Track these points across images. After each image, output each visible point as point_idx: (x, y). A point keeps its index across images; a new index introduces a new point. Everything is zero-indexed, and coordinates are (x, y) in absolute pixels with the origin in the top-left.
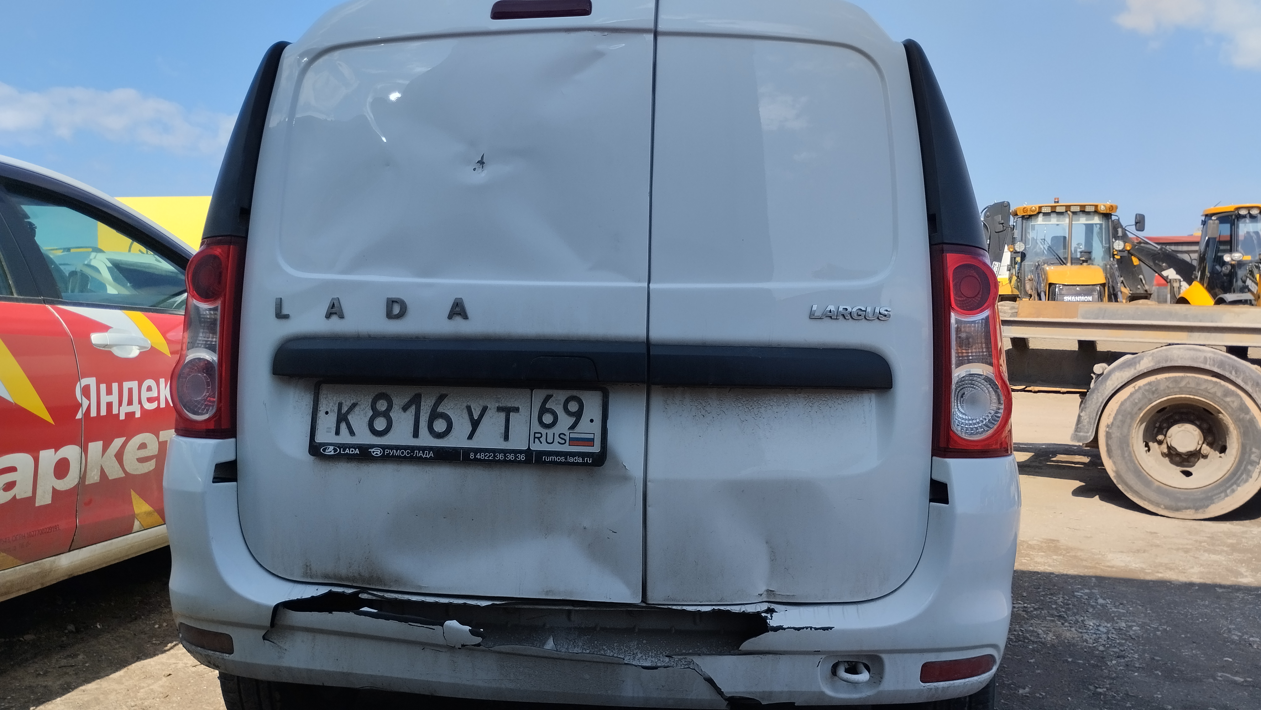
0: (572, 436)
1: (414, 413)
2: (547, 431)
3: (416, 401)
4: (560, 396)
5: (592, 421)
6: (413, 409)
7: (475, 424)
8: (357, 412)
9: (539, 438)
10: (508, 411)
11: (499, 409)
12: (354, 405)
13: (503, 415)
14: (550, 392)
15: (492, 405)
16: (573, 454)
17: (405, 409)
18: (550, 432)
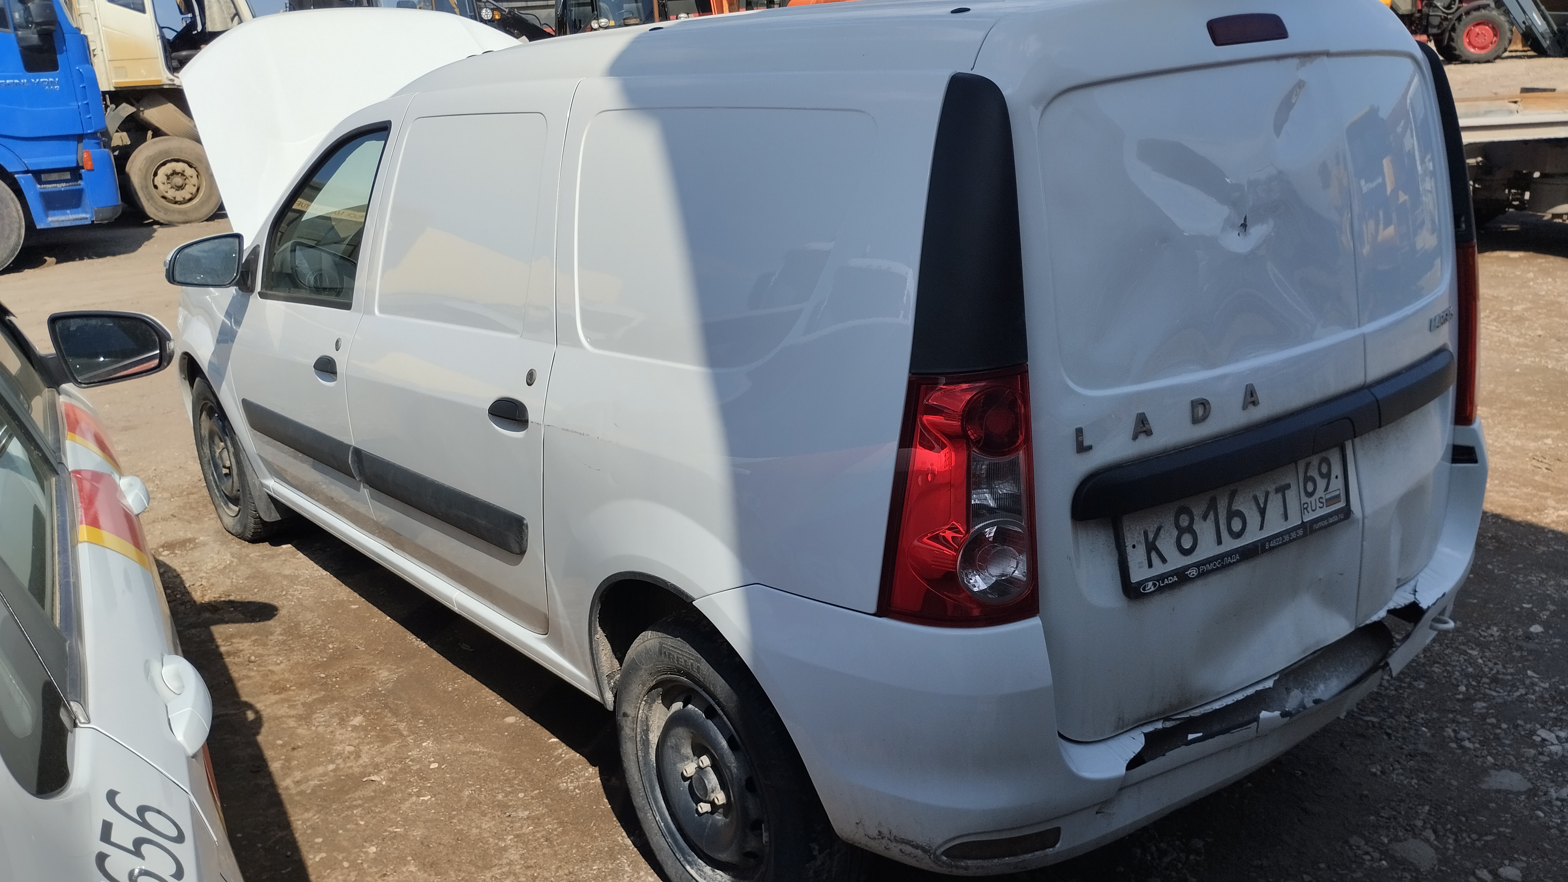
0: (1328, 496)
1: (1213, 518)
2: (1311, 499)
3: (1212, 506)
4: (1315, 460)
5: (1337, 477)
6: (1211, 516)
7: (1262, 512)
8: (1163, 536)
9: (1306, 508)
10: (1282, 490)
11: (1277, 491)
12: (1159, 529)
13: (1280, 495)
14: (1307, 460)
15: (1271, 488)
16: (1330, 515)
17: (1205, 518)
18: (1312, 499)
